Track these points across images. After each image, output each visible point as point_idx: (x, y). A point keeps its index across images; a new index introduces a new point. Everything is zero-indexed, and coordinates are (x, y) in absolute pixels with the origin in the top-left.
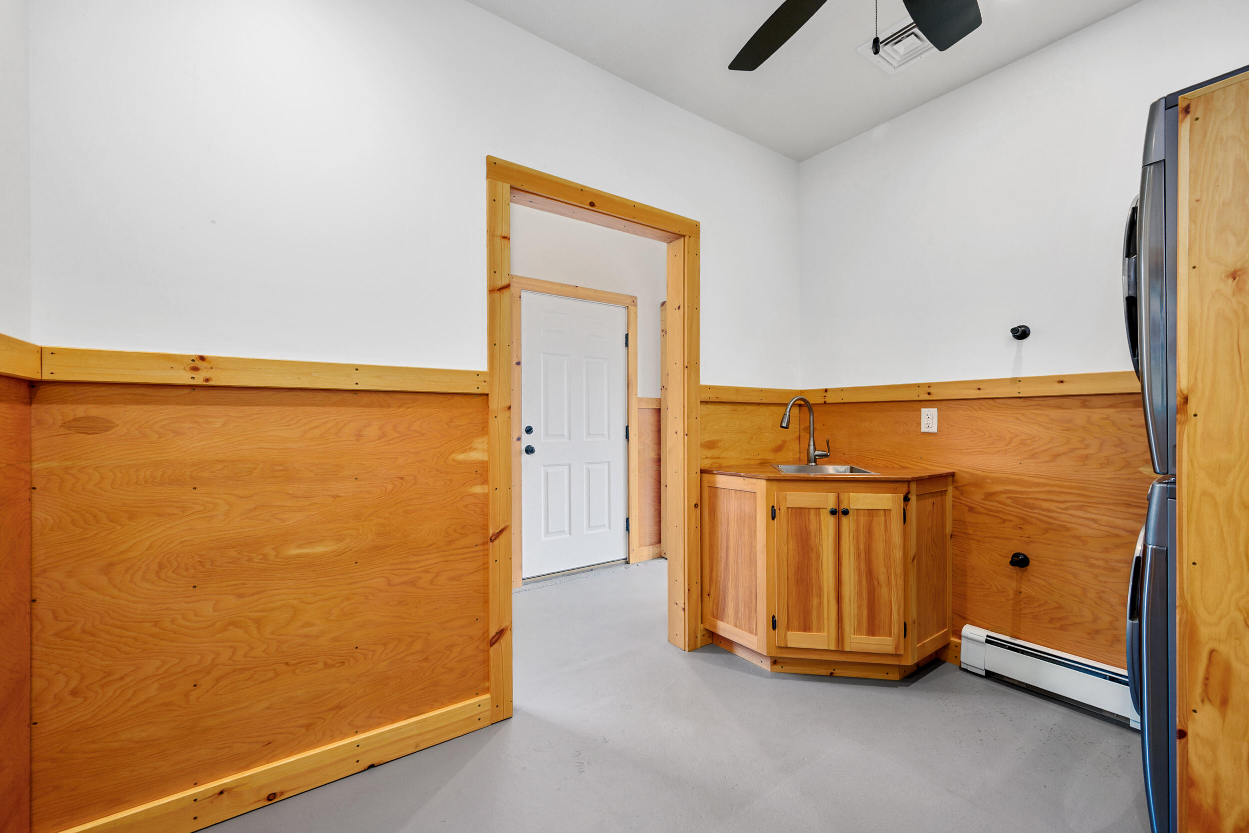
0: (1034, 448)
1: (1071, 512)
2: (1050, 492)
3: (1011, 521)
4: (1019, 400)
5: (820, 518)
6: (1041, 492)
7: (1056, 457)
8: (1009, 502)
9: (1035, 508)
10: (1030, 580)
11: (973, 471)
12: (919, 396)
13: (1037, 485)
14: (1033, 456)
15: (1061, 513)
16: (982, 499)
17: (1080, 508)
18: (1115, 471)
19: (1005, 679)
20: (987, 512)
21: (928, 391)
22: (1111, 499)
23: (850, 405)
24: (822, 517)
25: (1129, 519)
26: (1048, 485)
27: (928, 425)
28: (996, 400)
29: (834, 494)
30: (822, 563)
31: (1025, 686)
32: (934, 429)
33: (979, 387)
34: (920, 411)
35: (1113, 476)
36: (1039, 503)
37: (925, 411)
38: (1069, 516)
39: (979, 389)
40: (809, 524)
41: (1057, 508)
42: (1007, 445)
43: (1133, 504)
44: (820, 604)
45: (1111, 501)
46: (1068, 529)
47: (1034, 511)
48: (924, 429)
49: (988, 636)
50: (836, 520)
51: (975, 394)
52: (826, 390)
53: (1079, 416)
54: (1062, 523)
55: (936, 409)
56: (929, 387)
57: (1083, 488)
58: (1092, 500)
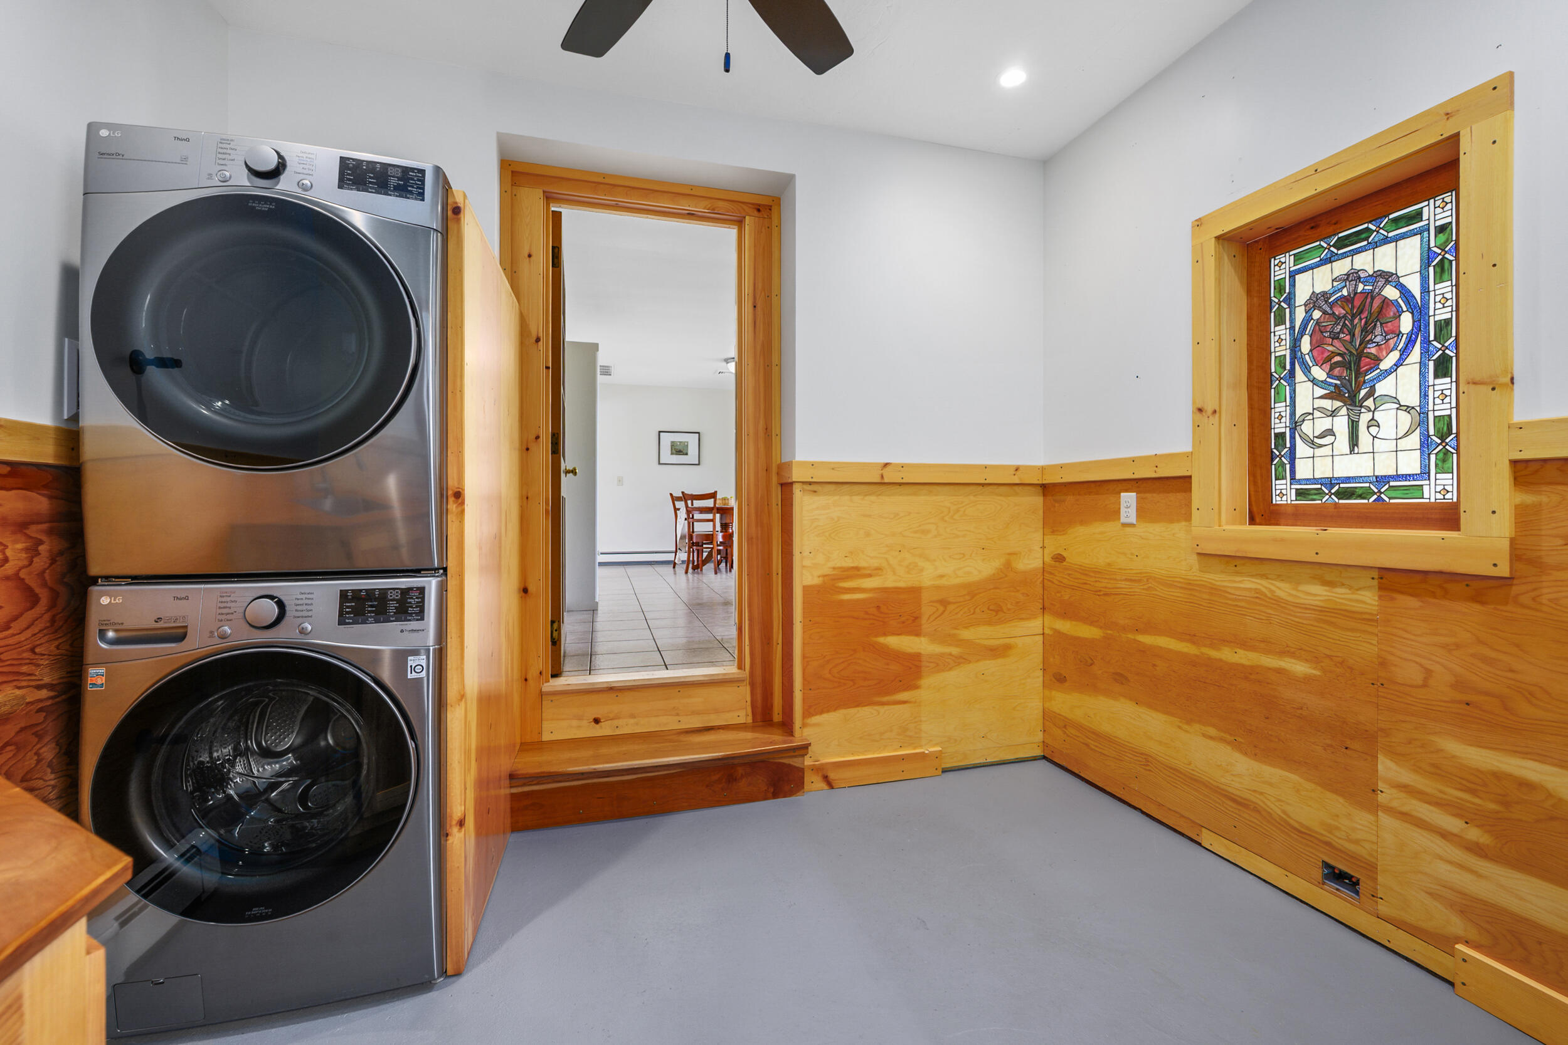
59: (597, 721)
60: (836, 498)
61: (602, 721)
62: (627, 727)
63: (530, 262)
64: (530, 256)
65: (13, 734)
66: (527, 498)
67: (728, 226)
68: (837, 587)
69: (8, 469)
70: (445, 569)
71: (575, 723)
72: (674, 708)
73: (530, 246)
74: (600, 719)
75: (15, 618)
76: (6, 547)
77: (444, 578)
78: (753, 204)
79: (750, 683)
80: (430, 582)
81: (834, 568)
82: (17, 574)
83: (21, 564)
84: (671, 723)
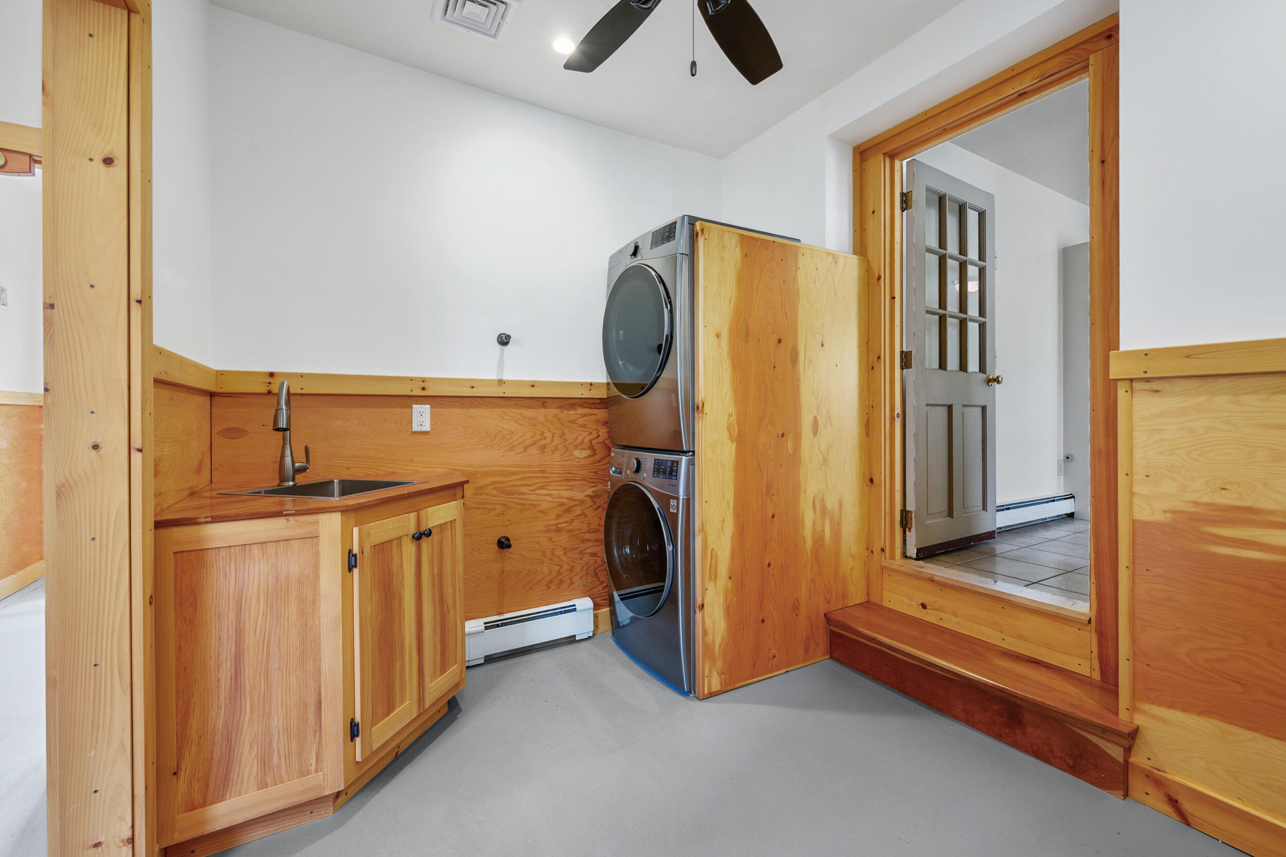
0: (513, 442)
1: (537, 492)
2: (523, 479)
3: (494, 509)
4: (501, 399)
5: (401, 550)
6: (517, 479)
7: (526, 448)
8: (494, 492)
9: (512, 494)
10: (510, 558)
11: (465, 469)
12: (412, 391)
13: (514, 473)
14: (512, 449)
15: (531, 494)
16: (473, 494)
17: (542, 488)
18: (562, 455)
19: (493, 657)
20: (477, 506)
21: (422, 386)
22: (560, 477)
23: (313, 397)
24: (403, 548)
25: (568, 490)
26: (523, 472)
27: (421, 423)
28: (484, 399)
29: (414, 513)
30: (404, 607)
31: (508, 653)
32: (427, 428)
33: (472, 386)
34: (411, 407)
35: (560, 460)
36: (516, 488)
37: (416, 408)
38: (535, 496)
39: (472, 387)
40: (391, 563)
41: (529, 490)
42: (492, 441)
43: (570, 478)
44: (403, 666)
45: (561, 479)
46: (535, 506)
47: (514, 496)
48: (416, 428)
49: (485, 623)
50: (416, 546)
51: (467, 392)
52: (272, 375)
53: (540, 414)
54: (532, 502)
55: (429, 406)
56: (423, 381)
57: (543, 472)
58: (550, 480)
59: (924, 606)
60: (1203, 398)
61: (928, 607)
62: (950, 623)
63: (874, 217)
64: (873, 212)
65: (602, 503)
66: (872, 407)
67: (1077, 78)
68: (1203, 533)
69: (599, 401)
70: (693, 452)
71: (907, 600)
72: (997, 623)
73: (874, 206)
74: (926, 606)
75: (603, 459)
76: (599, 431)
77: (693, 457)
78: (1099, 35)
79: (1096, 631)
80: (681, 459)
81: (1196, 503)
82: (603, 442)
83: (605, 438)
84: (993, 637)
